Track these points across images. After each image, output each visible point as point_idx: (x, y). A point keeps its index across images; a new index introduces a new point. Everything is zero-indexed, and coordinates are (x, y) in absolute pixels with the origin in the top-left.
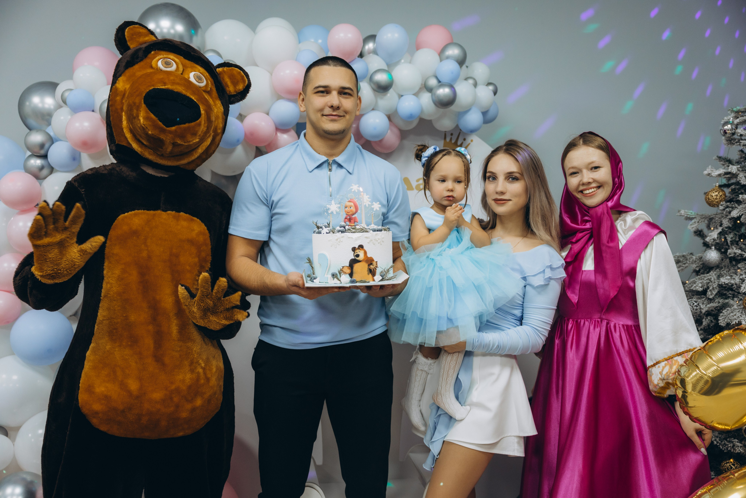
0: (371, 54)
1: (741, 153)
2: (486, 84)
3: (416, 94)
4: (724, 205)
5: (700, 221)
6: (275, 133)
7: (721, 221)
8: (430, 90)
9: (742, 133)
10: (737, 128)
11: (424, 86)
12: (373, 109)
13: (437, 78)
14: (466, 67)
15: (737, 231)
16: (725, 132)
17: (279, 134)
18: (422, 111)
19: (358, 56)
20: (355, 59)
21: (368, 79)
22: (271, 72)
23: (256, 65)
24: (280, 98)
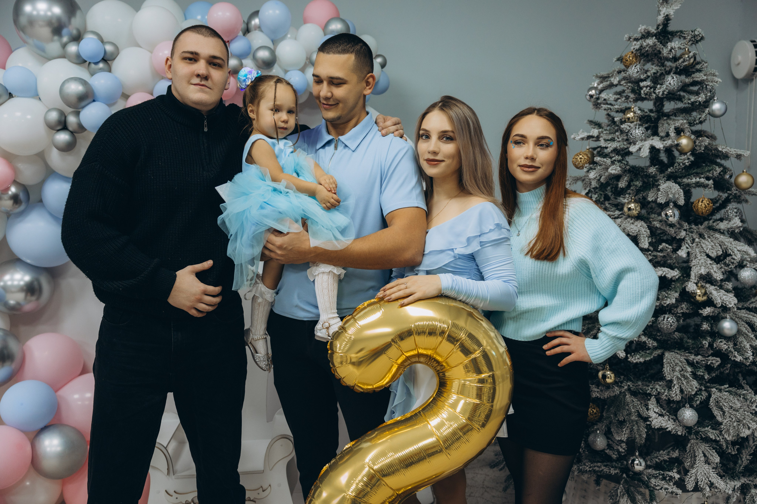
0: (257, 31)
1: (607, 116)
3: (303, 70)
4: (588, 167)
5: (572, 183)
7: (591, 182)
9: (605, 98)
10: (600, 93)
11: (309, 60)
15: (603, 192)
16: (591, 96)
19: (242, 32)
20: (237, 36)
21: (251, 56)
22: (151, 52)
23: (138, 46)
24: (162, 78)
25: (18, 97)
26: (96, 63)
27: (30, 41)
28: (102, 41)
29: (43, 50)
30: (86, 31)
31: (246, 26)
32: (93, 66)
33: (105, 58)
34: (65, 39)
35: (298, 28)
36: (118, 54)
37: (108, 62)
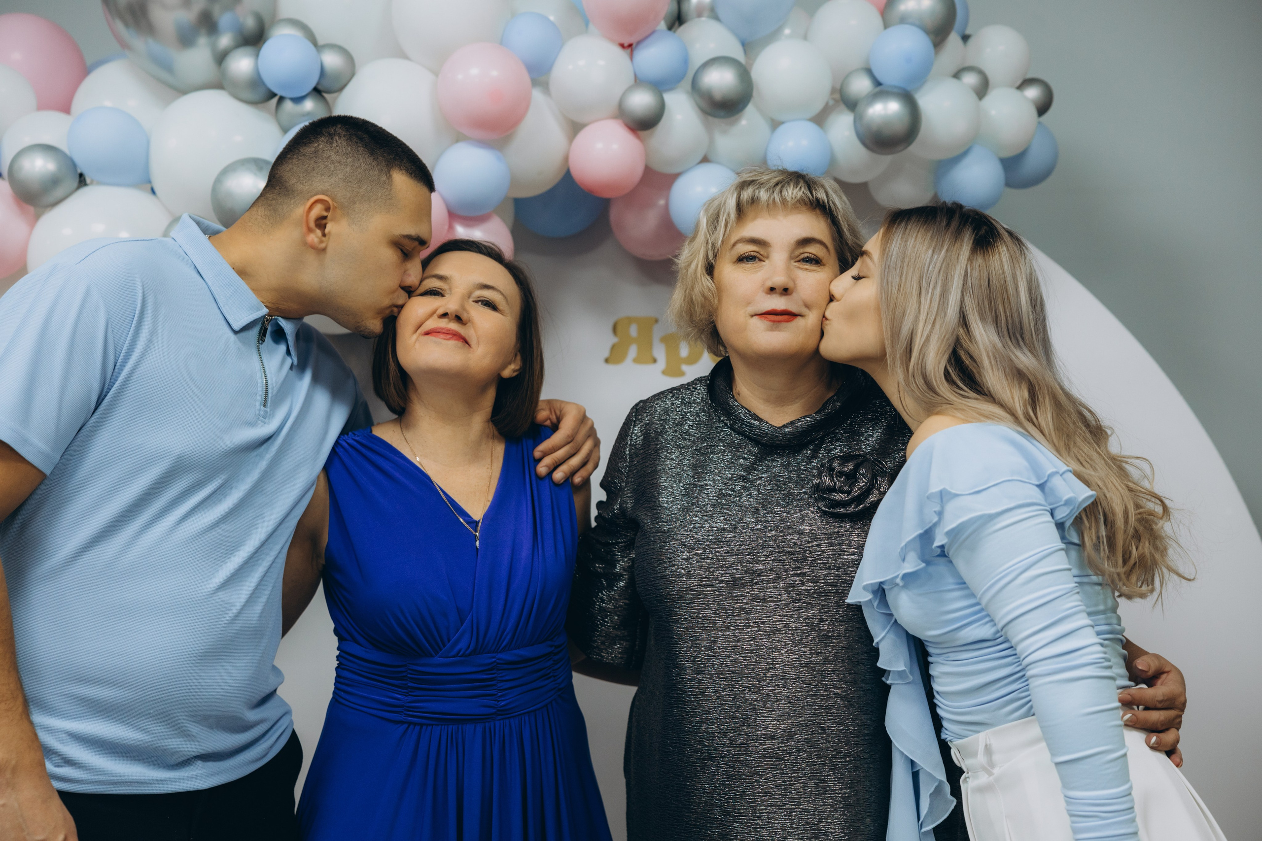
0: (703, 19)
2: (1019, 83)
3: (820, 119)
6: (446, 227)
8: (852, 105)
11: (837, 96)
12: (705, 160)
13: (869, 72)
14: (959, 41)
17: (459, 230)
18: (832, 161)
19: (666, 23)
20: (653, 32)
21: (687, 83)
22: (436, 74)
23: (403, 55)
24: (459, 138)
25: (100, 183)
26: (298, 100)
27: (139, 42)
28: (315, 43)
29: (168, 67)
30: (275, 21)
31: (674, 6)
32: (288, 105)
33: (320, 87)
34: (225, 41)
35: (809, 12)
36: (353, 75)
37: (325, 95)
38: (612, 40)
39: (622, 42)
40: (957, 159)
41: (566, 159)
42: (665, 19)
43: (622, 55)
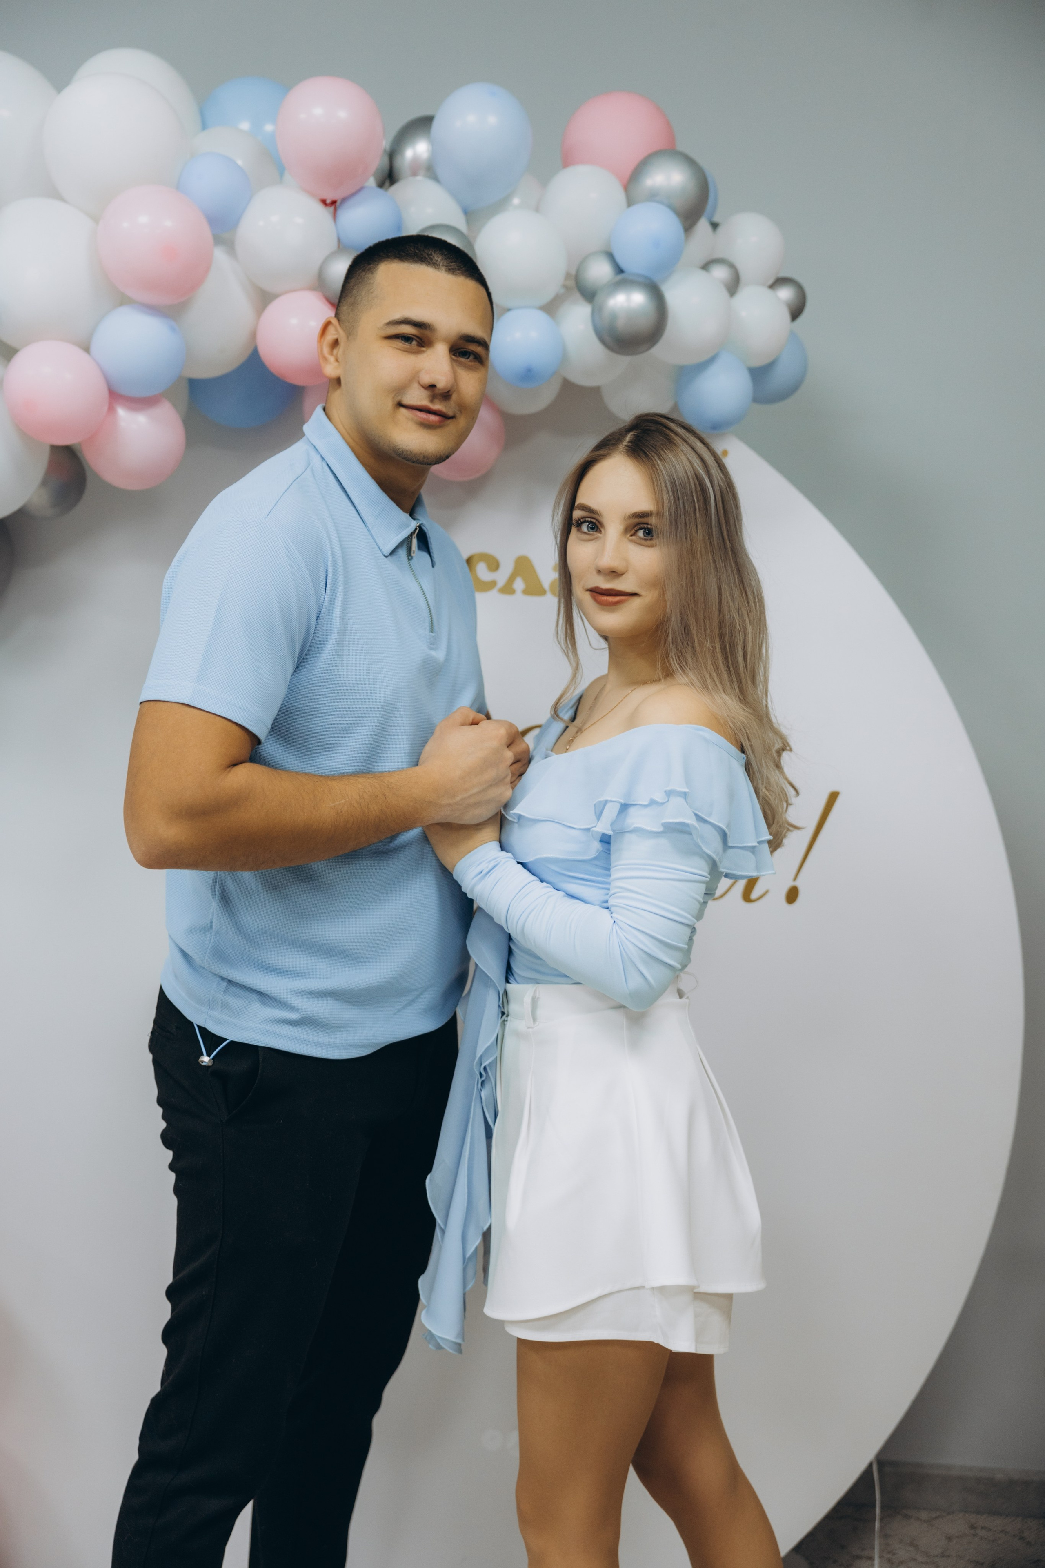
0: (419, 178)
2: (770, 282)
3: (551, 308)
6: (107, 409)
8: (589, 294)
11: (571, 283)
13: (610, 256)
14: (709, 228)
17: (122, 412)
18: (564, 357)
19: (376, 179)
20: (361, 189)
22: (96, 219)
23: (55, 194)
24: (123, 300)
31: (386, 160)
35: (544, 179)
38: (311, 194)
39: (324, 197)
40: (702, 366)
41: (254, 335)
42: (374, 175)
43: (325, 214)
